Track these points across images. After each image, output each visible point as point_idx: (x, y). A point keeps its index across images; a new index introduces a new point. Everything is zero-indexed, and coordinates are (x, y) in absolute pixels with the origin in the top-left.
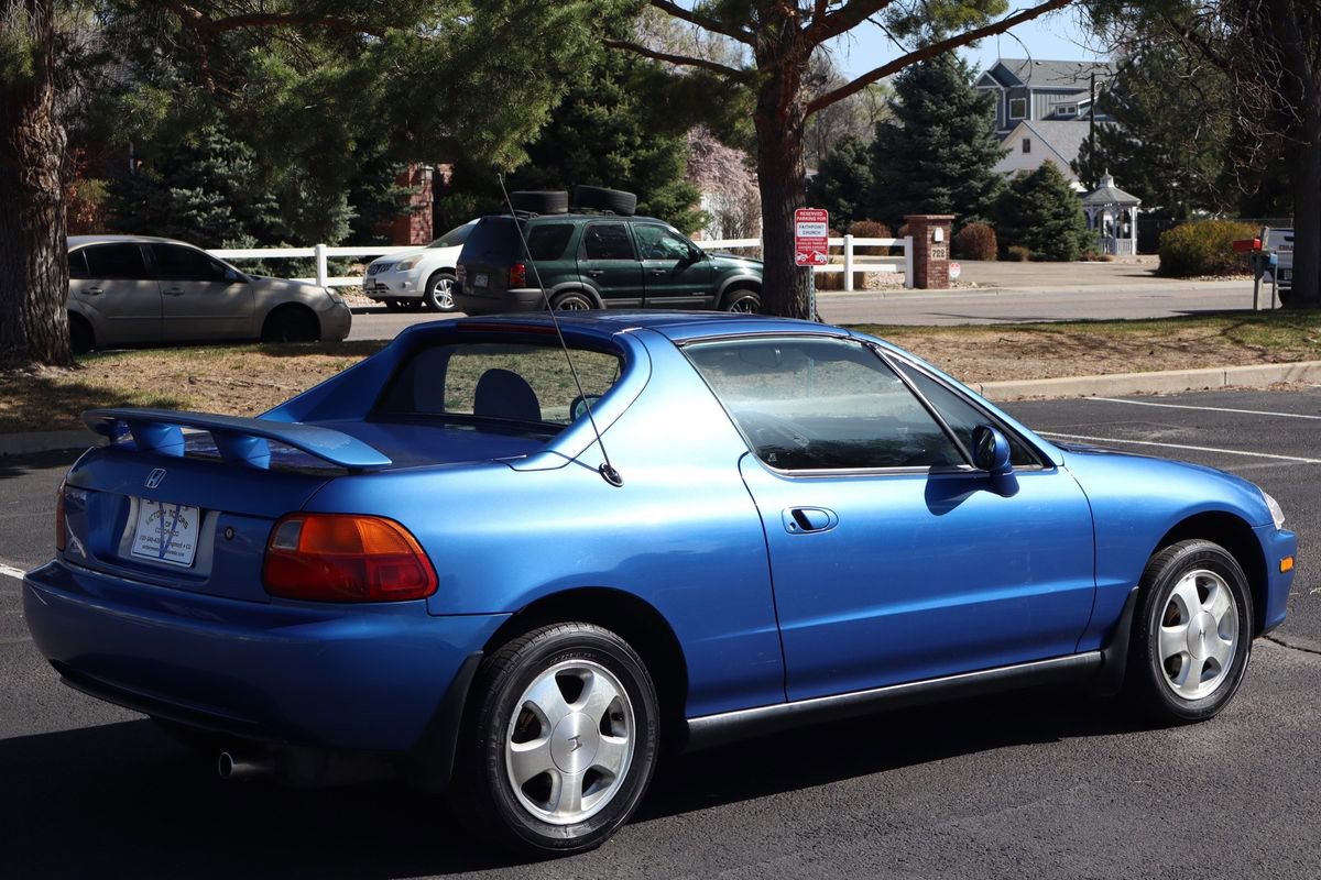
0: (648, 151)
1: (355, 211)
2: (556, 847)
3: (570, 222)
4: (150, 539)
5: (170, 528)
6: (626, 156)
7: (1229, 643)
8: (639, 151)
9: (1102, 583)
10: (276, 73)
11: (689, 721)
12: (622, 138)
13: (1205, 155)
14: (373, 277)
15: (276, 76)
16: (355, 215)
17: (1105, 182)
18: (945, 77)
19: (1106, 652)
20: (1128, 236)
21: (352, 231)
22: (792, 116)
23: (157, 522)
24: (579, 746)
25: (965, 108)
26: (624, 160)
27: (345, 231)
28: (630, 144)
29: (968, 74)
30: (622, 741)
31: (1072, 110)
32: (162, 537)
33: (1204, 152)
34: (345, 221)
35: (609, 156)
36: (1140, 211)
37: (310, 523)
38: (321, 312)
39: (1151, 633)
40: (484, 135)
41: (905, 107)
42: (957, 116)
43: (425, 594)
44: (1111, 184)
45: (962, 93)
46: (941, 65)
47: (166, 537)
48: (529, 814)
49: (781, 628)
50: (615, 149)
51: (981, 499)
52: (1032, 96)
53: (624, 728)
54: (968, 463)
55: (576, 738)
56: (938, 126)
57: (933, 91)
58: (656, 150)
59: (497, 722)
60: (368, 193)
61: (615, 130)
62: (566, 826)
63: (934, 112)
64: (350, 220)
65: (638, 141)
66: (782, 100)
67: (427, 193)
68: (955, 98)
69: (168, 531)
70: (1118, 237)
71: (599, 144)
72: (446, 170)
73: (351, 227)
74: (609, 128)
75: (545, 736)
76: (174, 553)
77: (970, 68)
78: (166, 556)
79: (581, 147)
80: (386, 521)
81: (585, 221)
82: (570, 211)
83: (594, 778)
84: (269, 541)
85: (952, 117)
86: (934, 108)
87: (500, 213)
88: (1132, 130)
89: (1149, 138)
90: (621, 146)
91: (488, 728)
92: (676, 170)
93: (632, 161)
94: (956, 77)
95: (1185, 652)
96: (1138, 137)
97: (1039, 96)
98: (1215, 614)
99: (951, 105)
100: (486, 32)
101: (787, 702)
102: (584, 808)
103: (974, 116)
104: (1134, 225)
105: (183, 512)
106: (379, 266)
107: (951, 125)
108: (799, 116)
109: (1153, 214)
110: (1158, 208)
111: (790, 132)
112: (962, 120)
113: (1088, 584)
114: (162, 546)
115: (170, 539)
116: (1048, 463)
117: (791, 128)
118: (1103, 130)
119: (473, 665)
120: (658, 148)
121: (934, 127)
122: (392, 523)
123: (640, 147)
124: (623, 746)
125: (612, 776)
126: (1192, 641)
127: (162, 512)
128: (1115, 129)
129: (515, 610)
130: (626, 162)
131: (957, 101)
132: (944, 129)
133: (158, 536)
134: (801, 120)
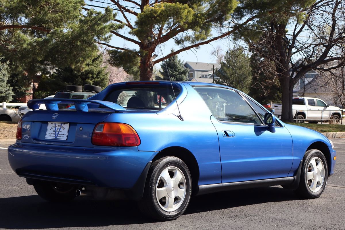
0: (97, 79)
1: (14, 93)
2: (168, 217)
3: (83, 94)
4: (52, 134)
5: (58, 130)
6: (91, 80)
7: (323, 177)
8: (95, 79)
9: (295, 158)
10: (23, 39)
11: (199, 186)
12: (90, 75)
13: (244, 88)
14: (20, 111)
15: (24, 39)
16: (14, 94)
17: (217, 96)
18: (175, 64)
19: (295, 177)
20: (223, 110)
21: (13, 99)
22: (150, 65)
23: (54, 129)
24: (173, 190)
25: (180, 73)
26: (91, 81)
27: (11, 99)
28: (92, 77)
29: (181, 64)
30: (183, 190)
31: (206, 76)
32: (56, 133)
33: (244, 87)
34: (11, 96)
35: (86, 80)
36: (226, 104)
37: (106, 125)
38: (12, 117)
39: (305, 173)
40: (80, 59)
41: (164, 72)
42: (178, 75)
43: (138, 145)
44: (218, 97)
45: (179, 69)
46: (174, 61)
47: (57, 133)
48: (161, 208)
49: (222, 162)
50: (89, 78)
51: (267, 132)
52: (195, 72)
53: (184, 186)
54: (262, 123)
55: (173, 188)
56: (173, 77)
57: (172, 68)
58: (100, 79)
59: (154, 181)
60: (16, 89)
61: (89, 73)
62: (170, 212)
63: (171, 74)
64: (13, 96)
65: (95, 76)
66: (147, 60)
67: (31, 91)
68: (177, 70)
69: (58, 131)
70: (220, 111)
71: (84, 77)
72: (36, 85)
73: (13, 98)
74: (87, 72)
75: (165, 186)
76: (60, 137)
77: (181, 62)
78: (57, 138)
79: (79, 77)
80: (127, 125)
81: (87, 94)
82: (83, 91)
83: (176, 199)
84: (94, 130)
85: (177, 75)
86: (172, 72)
87: (63, 91)
88: (224, 81)
89: (229, 83)
90: (90, 77)
91: (152, 183)
92: (105, 85)
93: (93, 82)
94: (178, 64)
95: (312, 179)
96: (226, 83)
97: (197, 72)
98: (320, 169)
99: (176, 72)
100: (83, 30)
101: (222, 183)
102: (174, 207)
103: (183, 75)
104: (224, 108)
105: (63, 125)
106: (22, 108)
107: (176, 77)
108: (151, 65)
109: (229, 105)
110: (231, 104)
111: (149, 69)
112: (179, 76)
113: (291, 158)
114: (56, 135)
115: (58, 133)
116: (281, 126)
117: (149, 68)
118: (216, 80)
119: (149, 165)
120: (100, 78)
121: (172, 78)
122: (128, 125)
123: (95, 78)
124: (183, 191)
125: (180, 199)
126: (315, 176)
127: (55, 127)
128: (220, 81)
129: (160, 151)
130: (91, 82)
131: (178, 71)
132: (174, 79)
133: (55, 133)
134: (152, 66)
